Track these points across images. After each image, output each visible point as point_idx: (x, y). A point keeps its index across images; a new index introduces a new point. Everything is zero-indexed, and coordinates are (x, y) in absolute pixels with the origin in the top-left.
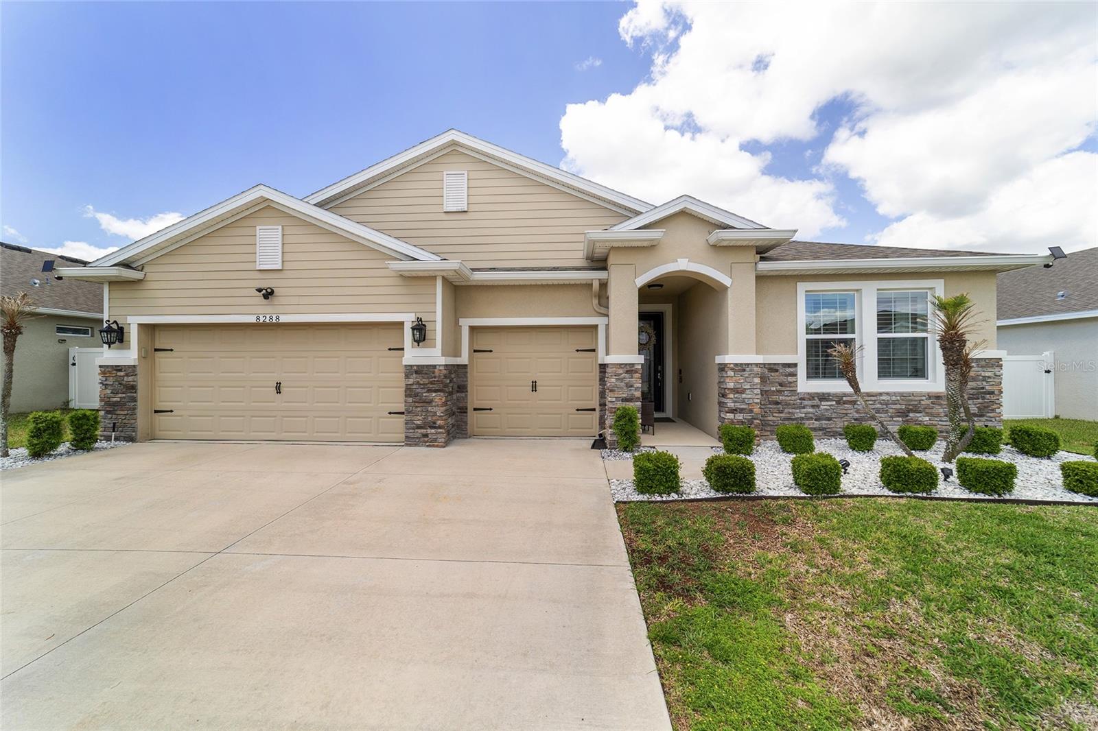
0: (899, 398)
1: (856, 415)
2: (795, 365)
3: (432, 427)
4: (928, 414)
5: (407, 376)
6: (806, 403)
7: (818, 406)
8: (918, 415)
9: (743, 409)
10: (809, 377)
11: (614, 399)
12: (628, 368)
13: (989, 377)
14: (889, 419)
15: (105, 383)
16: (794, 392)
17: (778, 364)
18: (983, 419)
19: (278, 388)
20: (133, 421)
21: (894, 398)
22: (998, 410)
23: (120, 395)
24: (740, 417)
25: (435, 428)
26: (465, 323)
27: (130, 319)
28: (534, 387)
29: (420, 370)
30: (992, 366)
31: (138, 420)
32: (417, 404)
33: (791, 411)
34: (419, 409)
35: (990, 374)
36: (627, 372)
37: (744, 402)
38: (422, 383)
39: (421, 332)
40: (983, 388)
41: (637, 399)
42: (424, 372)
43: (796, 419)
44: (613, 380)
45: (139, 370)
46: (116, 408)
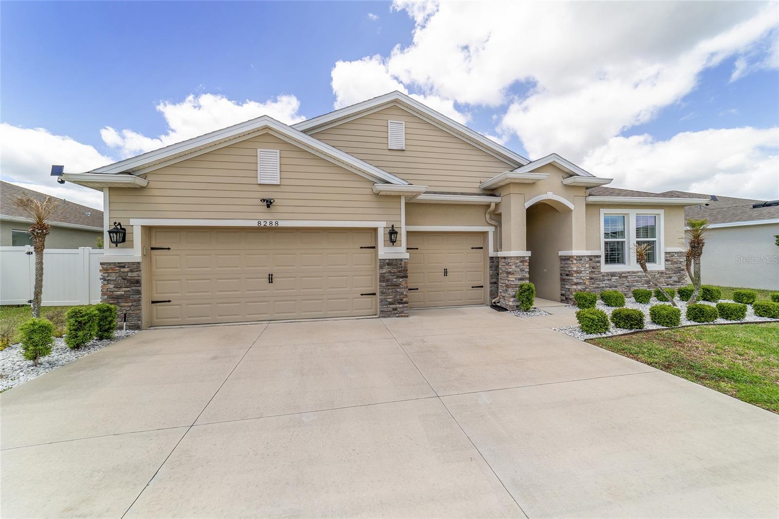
1: (628, 284)
2: (600, 256)
3: (399, 303)
5: (381, 267)
6: (605, 278)
7: (611, 280)
9: (580, 283)
10: (606, 263)
11: (514, 279)
12: (522, 259)
13: (682, 262)
14: (642, 286)
15: (107, 278)
16: (600, 272)
17: (592, 256)
18: (680, 284)
19: (271, 279)
20: (138, 312)
22: (686, 279)
23: (124, 289)
24: (579, 287)
25: (402, 303)
27: (132, 222)
28: (446, 273)
29: (391, 263)
31: (142, 310)
32: (389, 287)
33: (598, 283)
34: (390, 291)
36: (521, 262)
37: (581, 278)
38: (393, 272)
39: (393, 234)
40: (680, 268)
41: (526, 279)
42: (394, 264)
43: (601, 287)
44: (514, 267)
45: (142, 267)
46: (120, 301)
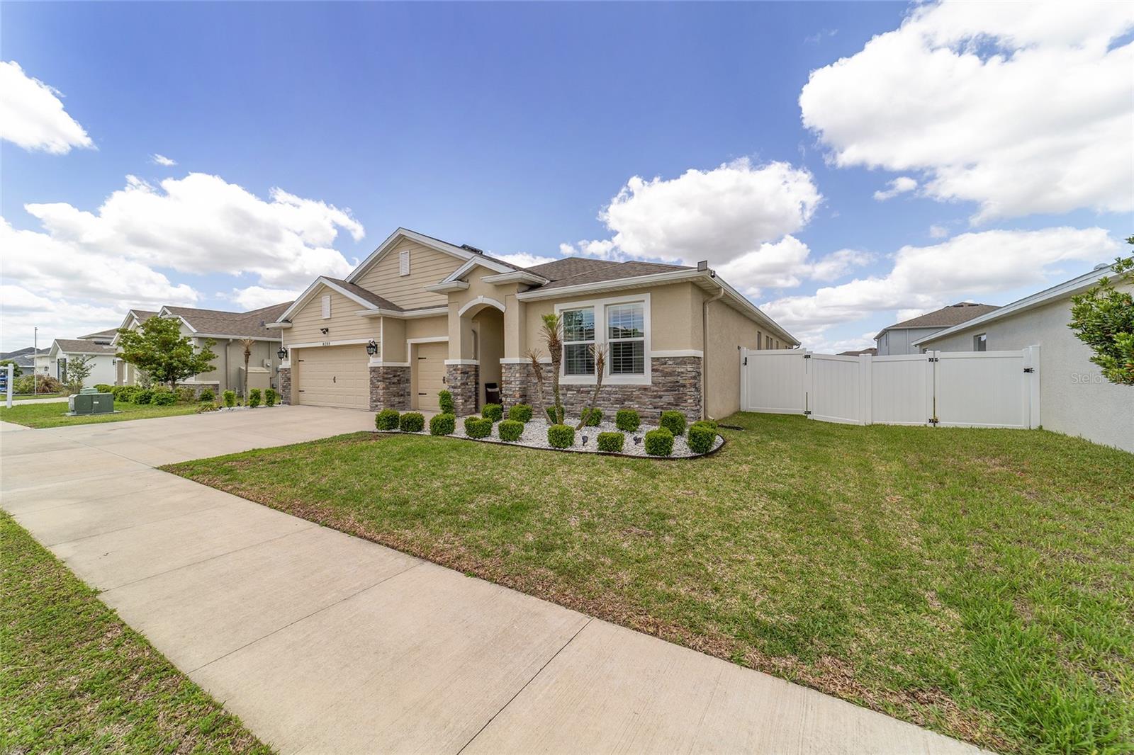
0: (617, 389)
4: (638, 403)
5: (370, 373)
7: (566, 395)
8: (631, 403)
10: (566, 373)
12: (455, 368)
13: (682, 373)
14: (610, 405)
15: (283, 377)
17: (543, 364)
18: (678, 408)
19: (335, 380)
20: (290, 395)
21: (614, 389)
23: (287, 382)
25: (379, 402)
26: (410, 341)
27: (288, 346)
28: (444, 380)
29: (374, 370)
30: (685, 363)
31: (292, 395)
33: (549, 397)
34: (374, 391)
35: (682, 370)
36: (454, 370)
37: (511, 390)
38: (376, 376)
39: (370, 347)
40: (677, 382)
42: (376, 371)
45: (292, 371)
